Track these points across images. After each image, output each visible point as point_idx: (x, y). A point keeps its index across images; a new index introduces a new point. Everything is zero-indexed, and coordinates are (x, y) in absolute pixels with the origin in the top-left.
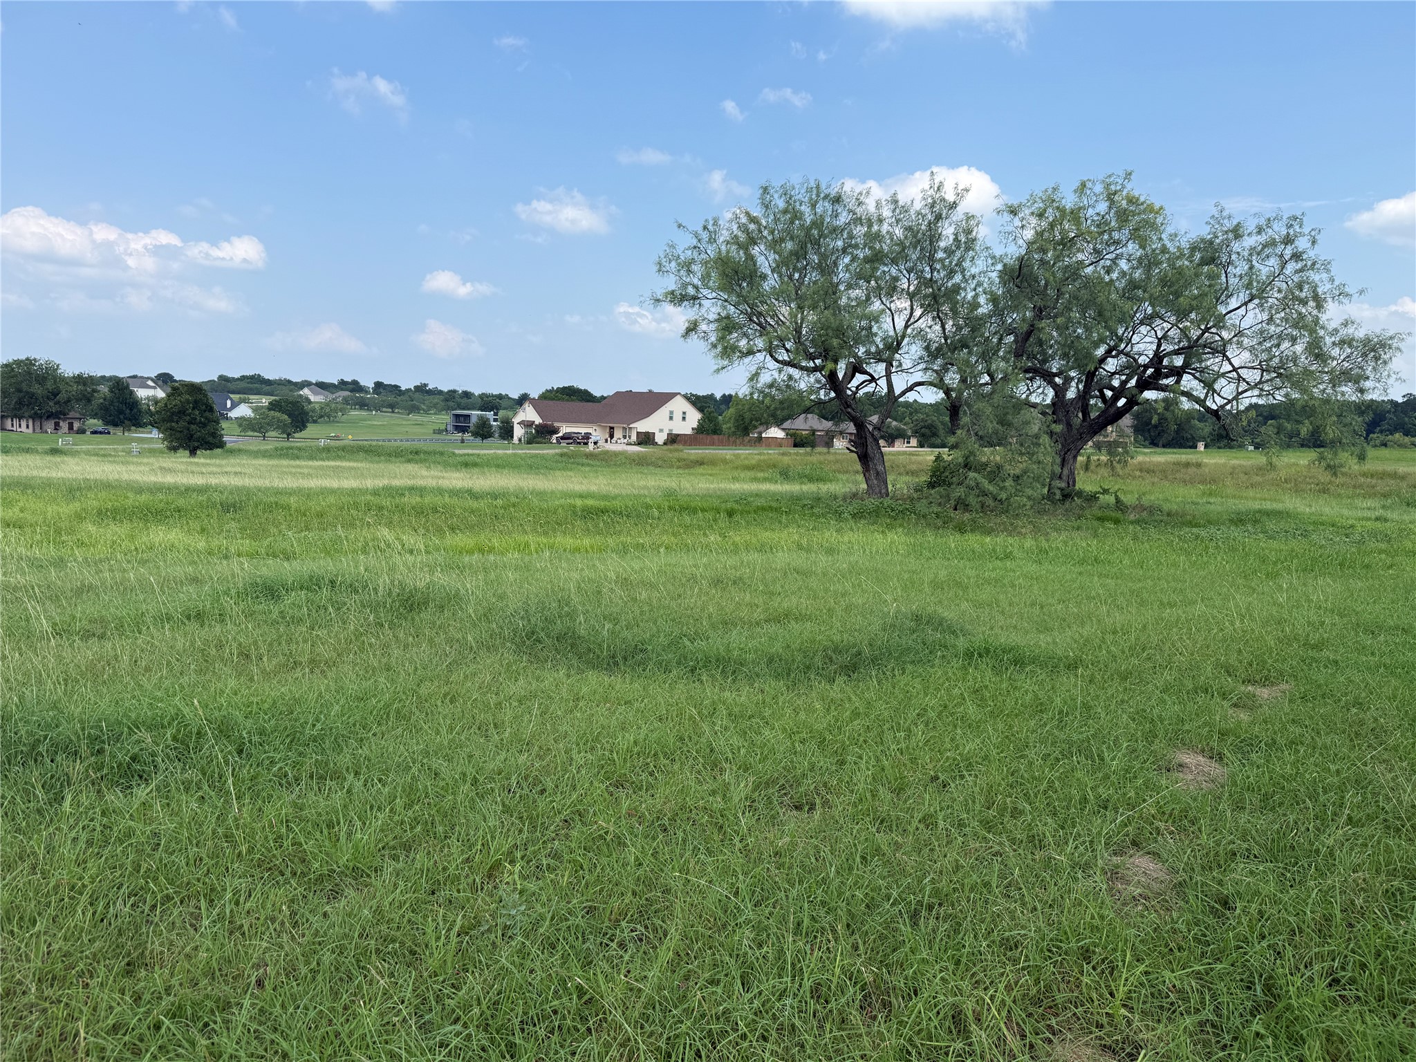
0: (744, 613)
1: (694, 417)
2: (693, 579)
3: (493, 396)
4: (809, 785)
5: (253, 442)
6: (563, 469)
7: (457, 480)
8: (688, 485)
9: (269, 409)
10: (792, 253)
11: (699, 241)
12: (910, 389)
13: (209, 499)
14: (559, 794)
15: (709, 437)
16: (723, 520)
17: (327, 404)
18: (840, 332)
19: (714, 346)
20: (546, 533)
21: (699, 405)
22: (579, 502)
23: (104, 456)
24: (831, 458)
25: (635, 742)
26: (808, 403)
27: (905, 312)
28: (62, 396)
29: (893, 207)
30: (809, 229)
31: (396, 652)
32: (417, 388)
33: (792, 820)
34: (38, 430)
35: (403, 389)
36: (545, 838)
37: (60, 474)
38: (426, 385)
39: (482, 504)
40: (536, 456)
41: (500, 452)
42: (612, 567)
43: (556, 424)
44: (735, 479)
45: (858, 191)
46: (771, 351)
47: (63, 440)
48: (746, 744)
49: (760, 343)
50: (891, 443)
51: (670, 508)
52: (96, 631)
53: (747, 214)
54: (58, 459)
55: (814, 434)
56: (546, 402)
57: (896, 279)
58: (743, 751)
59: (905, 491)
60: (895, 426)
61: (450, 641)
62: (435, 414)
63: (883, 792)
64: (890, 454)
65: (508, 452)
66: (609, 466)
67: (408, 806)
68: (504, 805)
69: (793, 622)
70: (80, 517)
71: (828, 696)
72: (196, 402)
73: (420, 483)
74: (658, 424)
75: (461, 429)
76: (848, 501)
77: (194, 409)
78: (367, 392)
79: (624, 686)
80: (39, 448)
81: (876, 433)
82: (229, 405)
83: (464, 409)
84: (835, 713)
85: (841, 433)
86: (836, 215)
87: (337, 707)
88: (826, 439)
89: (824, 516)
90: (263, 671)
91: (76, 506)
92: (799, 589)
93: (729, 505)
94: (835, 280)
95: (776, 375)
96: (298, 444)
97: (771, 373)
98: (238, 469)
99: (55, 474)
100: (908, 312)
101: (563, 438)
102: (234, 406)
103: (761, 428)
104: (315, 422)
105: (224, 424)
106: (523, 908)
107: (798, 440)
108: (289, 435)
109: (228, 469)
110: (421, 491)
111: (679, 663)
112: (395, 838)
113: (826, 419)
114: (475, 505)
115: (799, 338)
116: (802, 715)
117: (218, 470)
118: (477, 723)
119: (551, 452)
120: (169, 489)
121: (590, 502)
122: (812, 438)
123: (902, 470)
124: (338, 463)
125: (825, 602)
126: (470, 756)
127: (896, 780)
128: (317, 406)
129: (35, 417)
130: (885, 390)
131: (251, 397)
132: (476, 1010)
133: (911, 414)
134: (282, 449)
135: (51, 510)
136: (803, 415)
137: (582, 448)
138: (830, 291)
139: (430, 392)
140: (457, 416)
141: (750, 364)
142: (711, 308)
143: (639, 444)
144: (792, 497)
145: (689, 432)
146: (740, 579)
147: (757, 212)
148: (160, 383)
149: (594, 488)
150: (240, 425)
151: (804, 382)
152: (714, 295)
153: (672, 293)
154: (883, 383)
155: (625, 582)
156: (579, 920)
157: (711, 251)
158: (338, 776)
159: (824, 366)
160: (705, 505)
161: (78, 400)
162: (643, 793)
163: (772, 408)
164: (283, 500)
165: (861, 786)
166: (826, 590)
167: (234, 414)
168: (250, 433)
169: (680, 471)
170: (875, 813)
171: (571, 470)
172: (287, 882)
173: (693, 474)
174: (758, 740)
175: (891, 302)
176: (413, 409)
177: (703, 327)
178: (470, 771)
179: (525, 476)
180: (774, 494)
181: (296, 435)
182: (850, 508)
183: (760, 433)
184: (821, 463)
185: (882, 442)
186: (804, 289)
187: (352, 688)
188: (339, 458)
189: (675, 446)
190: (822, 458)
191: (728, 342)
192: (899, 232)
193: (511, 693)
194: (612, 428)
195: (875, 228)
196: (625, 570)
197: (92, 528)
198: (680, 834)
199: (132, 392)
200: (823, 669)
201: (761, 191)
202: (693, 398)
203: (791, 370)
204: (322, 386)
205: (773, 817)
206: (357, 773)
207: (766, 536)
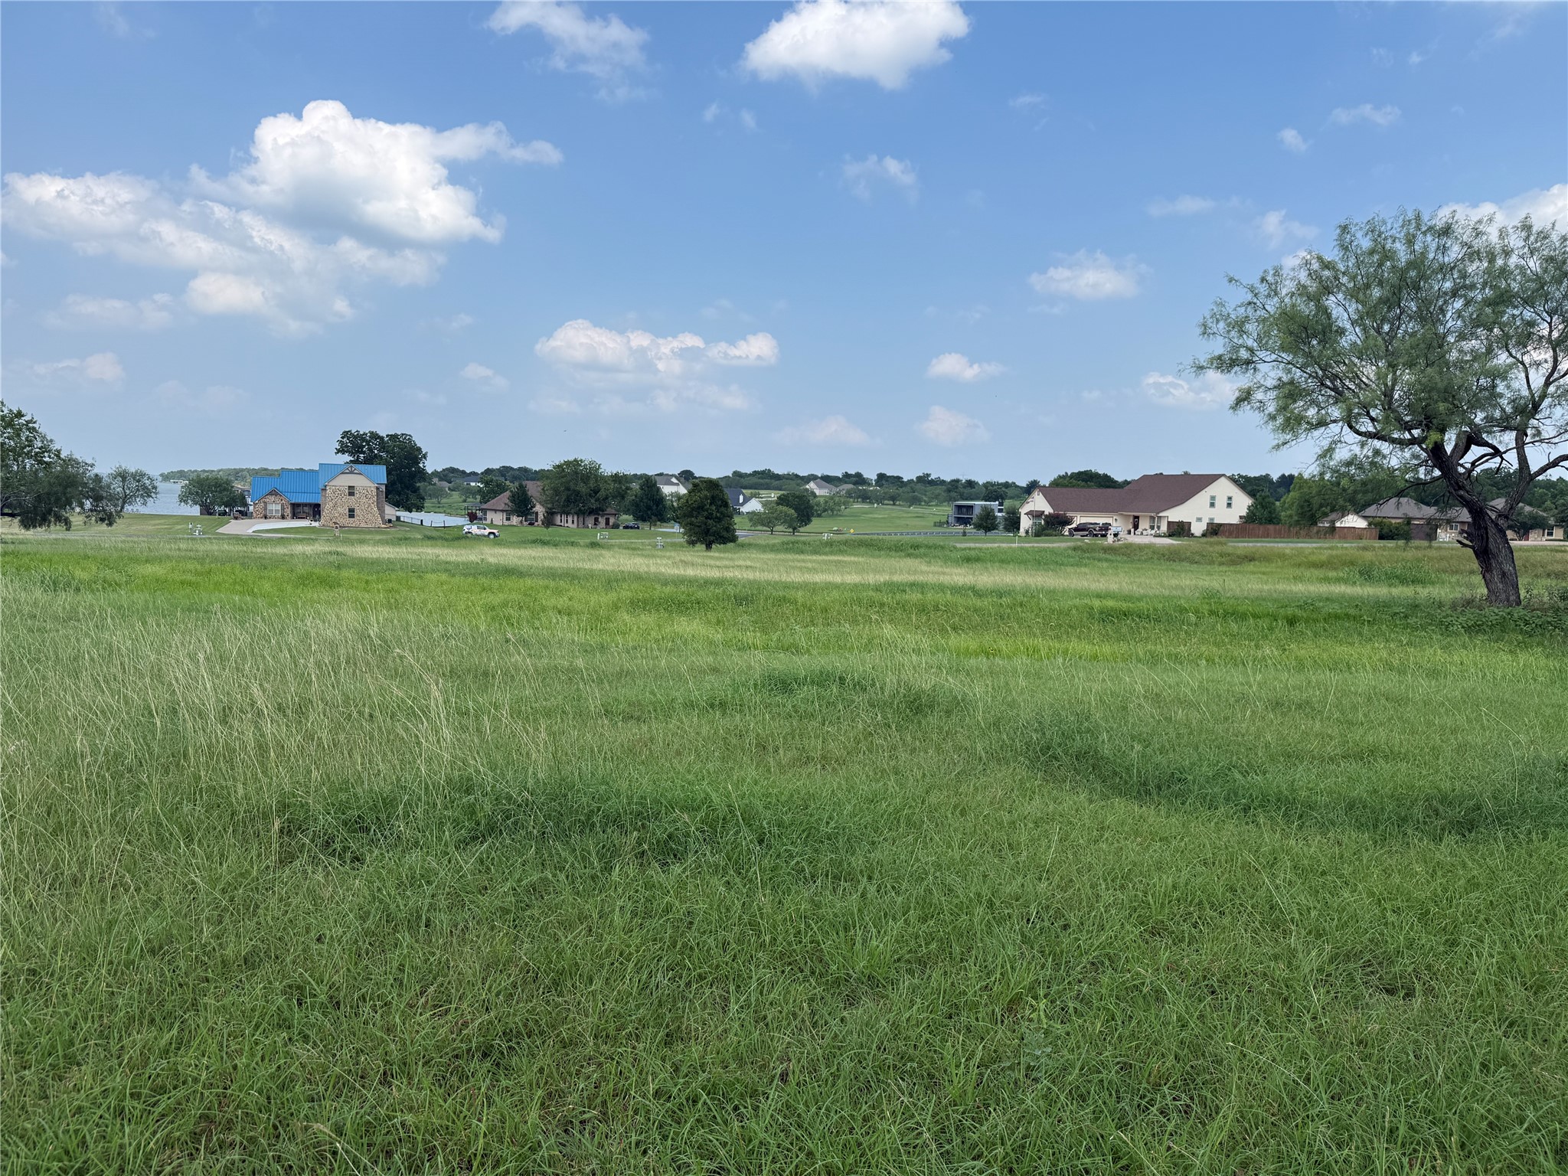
0: (1314, 745)
1: (1243, 503)
2: (1243, 699)
3: (998, 484)
4: (1405, 965)
5: (763, 537)
6: (1078, 565)
7: (960, 576)
8: (1233, 586)
9: (778, 504)
10: (1382, 301)
11: (1256, 295)
12: (1554, 464)
13: (724, 591)
14: (1084, 933)
15: (1261, 527)
16: (1281, 630)
17: (832, 498)
18: (1449, 394)
19: (1272, 418)
20: (1058, 637)
21: (1249, 488)
22: (1096, 603)
23: (634, 549)
24: (1433, 553)
25: (1174, 886)
26: (1401, 485)
27: (1545, 365)
28: (602, 494)
29: (1524, 234)
30: (1403, 273)
31: (903, 756)
32: (919, 478)
33: (1381, 1005)
34: (581, 525)
35: (905, 480)
36: (1071, 979)
37: (600, 566)
38: (928, 475)
39: (986, 603)
40: (1045, 550)
41: (1004, 545)
42: (1138, 680)
43: (1069, 514)
44: (1297, 579)
45: (1476, 219)
46: (1350, 422)
47: (601, 535)
48: (1319, 906)
49: (1335, 412)
50: (1524, 533)
51: (1212, 613)
52: (634, 714)
53: (1320, 259)
54: (597, 552)
55: (1409, 523)
56: (1058, 489)
57: (1531, 324)
58: (1313, 913)
59: (1546, 599)
60: (1530, 513)
61: (958, 748)
62: (936, 505)
63: (1513, 988)
64: (1521, 549)
65: (1013, 545)
66: (1132, 562)
67: (924, 919)
68: (1023, 935)
69: (1380, 760)
70: (616, 607)
71: (1432, 859)
72: (713, 498)
73: (921, 578)
74: (1195, 512)
75: (961, 521)
76: (1459, 610)
77: (711, 504)
78: (870, 485)
79: (1159, 819)
80: (582, 542)
81: (1501, 522)
82: (741, 501)
83: (966, 499)
84: (1444, 881)
85: (1449, 522)
86: (1444, 249)
87: (849, 807)
88: (1427, 529)
89: (1423, 628)
90: (779, 764)
91: (612, 596)
92: (1389, 720)
93: (1290, 611)
94: (1441, 330)
95: (1357, 449)
96: (803, 539)
97: (1350, 447)
98: (749, 563)
99: (598, 566)
100: (1550, 365)
101: (1077, 529)
102: (746, 500)
103: (1333, 516)
104: (819, 516)
105: (737, 519)
106: (1049, 1050)
107: (1385, 530)
108: (794, 529)
109: (741, 563)
110: (922, 587)
111: (1227, 799)
112: (910, 952)
113: (1428, 504)
114: (978, 603)
115: (1390, 403)
116: (1396, 879)
117: (731, 563)
118: (991, 841)
119: (1063, 545)
120: (691, 581)
121: (1110, 603)
122: (1406, 528)
123: (1540, 570)
124: (840, 558)
125: (1428, 738)
126: (985, 876)
127: (1533, 974)
128: (822, 500)
129: (582, 513)
130: (1516, 465)
131: (761, 492)
132: (1000, 1150)
133: (1554, 496)
134: (787, 544)
135: (593, 599)
136: (1394, 500)
137: (1099, 541)
138: (1435, 344)
139: (933, 483)
140: (959, 507)
141: (1320, 439)
142: (1270, 372)
143: (1170, 535)
144: (1377, 602)
145: (1235, 520)
146: (1308, 703)
147: (1332, 254)
148: (682, 479)
149: (1114, 587)
150: (751, 520)
151: (1395, 458)
152: (1274, 357)
153: (1220, 357)
154: (1512, 457)
155: (1156, 698)
156: (1112, 1075)
157: (1272, 306)
158: (851, 878)
159: (1426, 438)
160: (1257, 610)
161: (614, 497)
162: (1184, 945)
163: (1349, 491)
164: (790, 594)
165: (1480, 976)
166: (1429, 724)
167: (745, 509)
168: (760, 528)
169: (1224, 568)
170: (1501, 1012)
171: (1086, 565)
172: (806, 980)
173: (1239, 572)
174: (1335, 902)
175: (1523, 354)
176: (915, 501)
177: (1259, 395)
178: (986, 892)
179: (1033, 572)
180: (1352, 598)
181: (801, 529)
182: (1462, 619)
183: (1333, 522)
184: (1419, 560)
185: (1510, 534)
186: (1395, 343)
187: (864, 789)
188: (841, 552)
189: (1215, 539)
190: (1420, 554)
191: (1292, 412)
192: (1534, 264)
193: (1026, 813)
194: (1137, 517)
195: (1500, 262)
196: (1156, 683)
197: (626, 617)
198: (1234, 1001)
199: (659, 489)
200: (1425, 823)
201: (1338, 231)
202: (1242, 481)
203: (1377, 443)
204: (827, 479)
205: (1356, 998)
206: (870, 878)
207: (1342, 651)
